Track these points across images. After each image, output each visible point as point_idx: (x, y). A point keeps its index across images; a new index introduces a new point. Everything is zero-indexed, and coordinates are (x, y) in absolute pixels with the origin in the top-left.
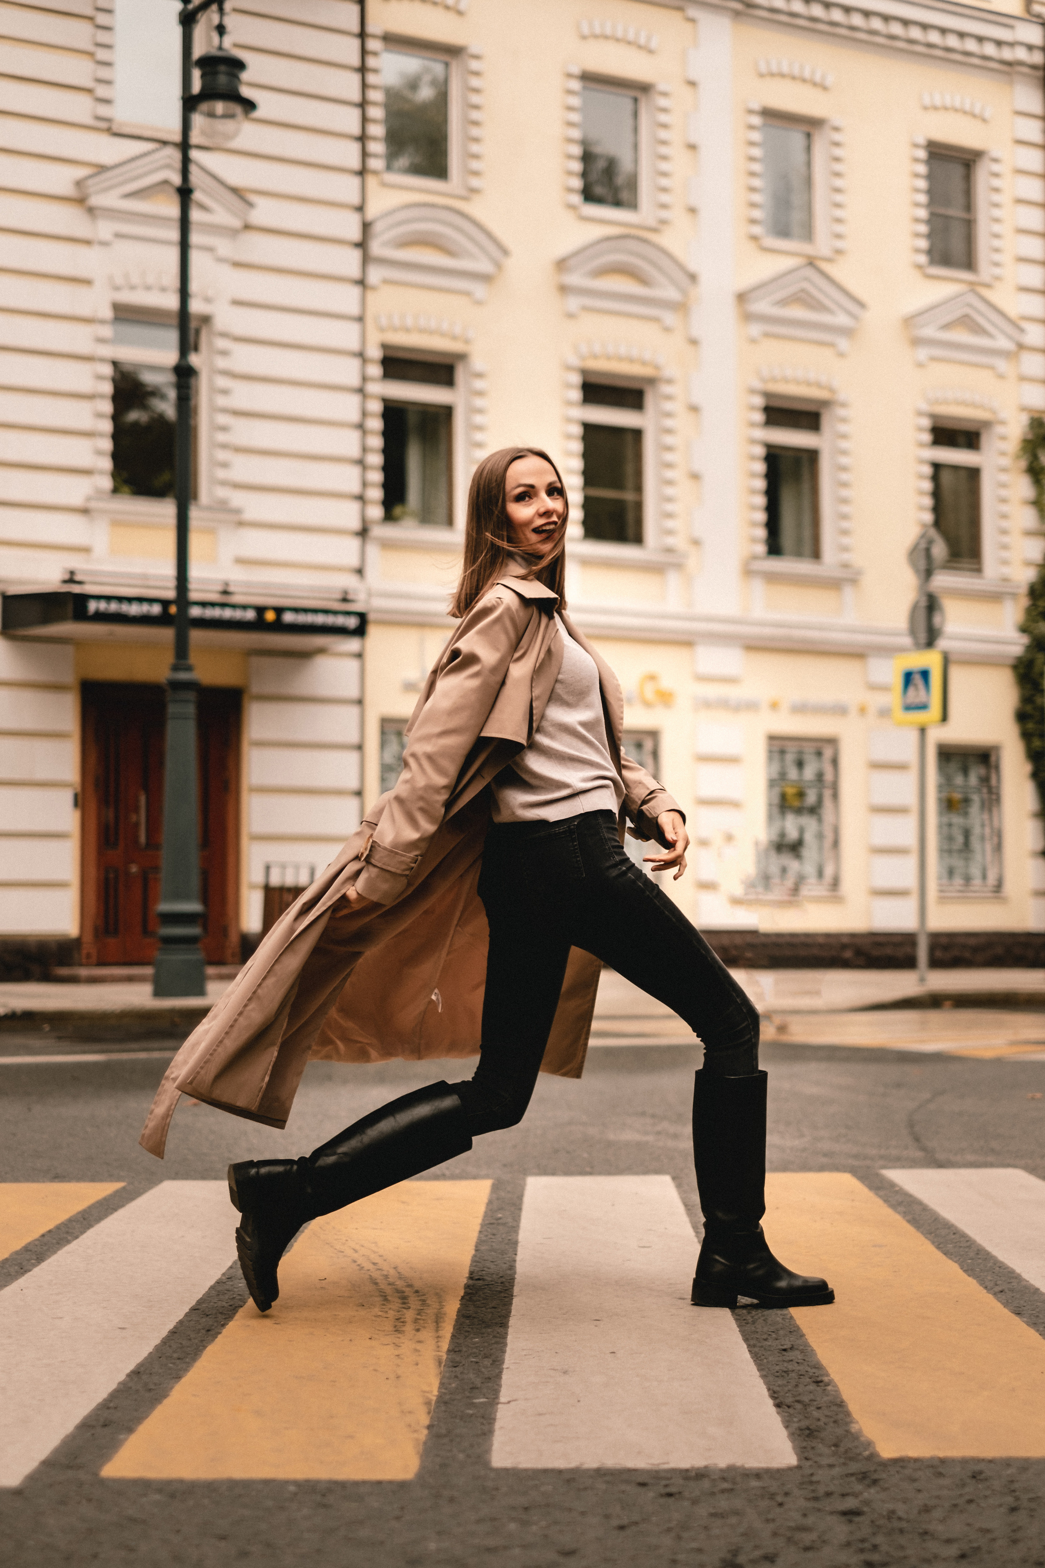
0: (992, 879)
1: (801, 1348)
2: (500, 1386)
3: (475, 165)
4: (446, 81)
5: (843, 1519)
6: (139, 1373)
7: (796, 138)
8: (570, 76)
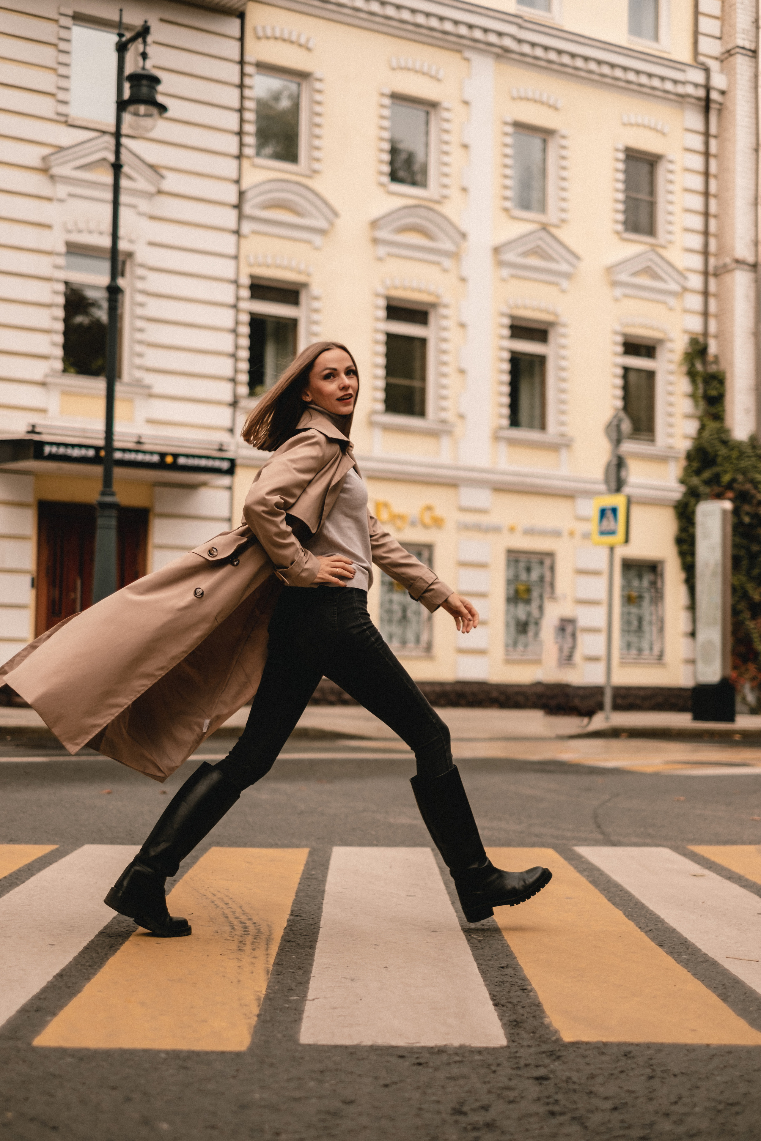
0: (656, 651)
1: (514, 966)
2: (308, 988)
3: (317, 154)
4: (298, 96)
5: (536, 1082)
6: (62, 975)
7: (536, 142)
8: (383, 95)
